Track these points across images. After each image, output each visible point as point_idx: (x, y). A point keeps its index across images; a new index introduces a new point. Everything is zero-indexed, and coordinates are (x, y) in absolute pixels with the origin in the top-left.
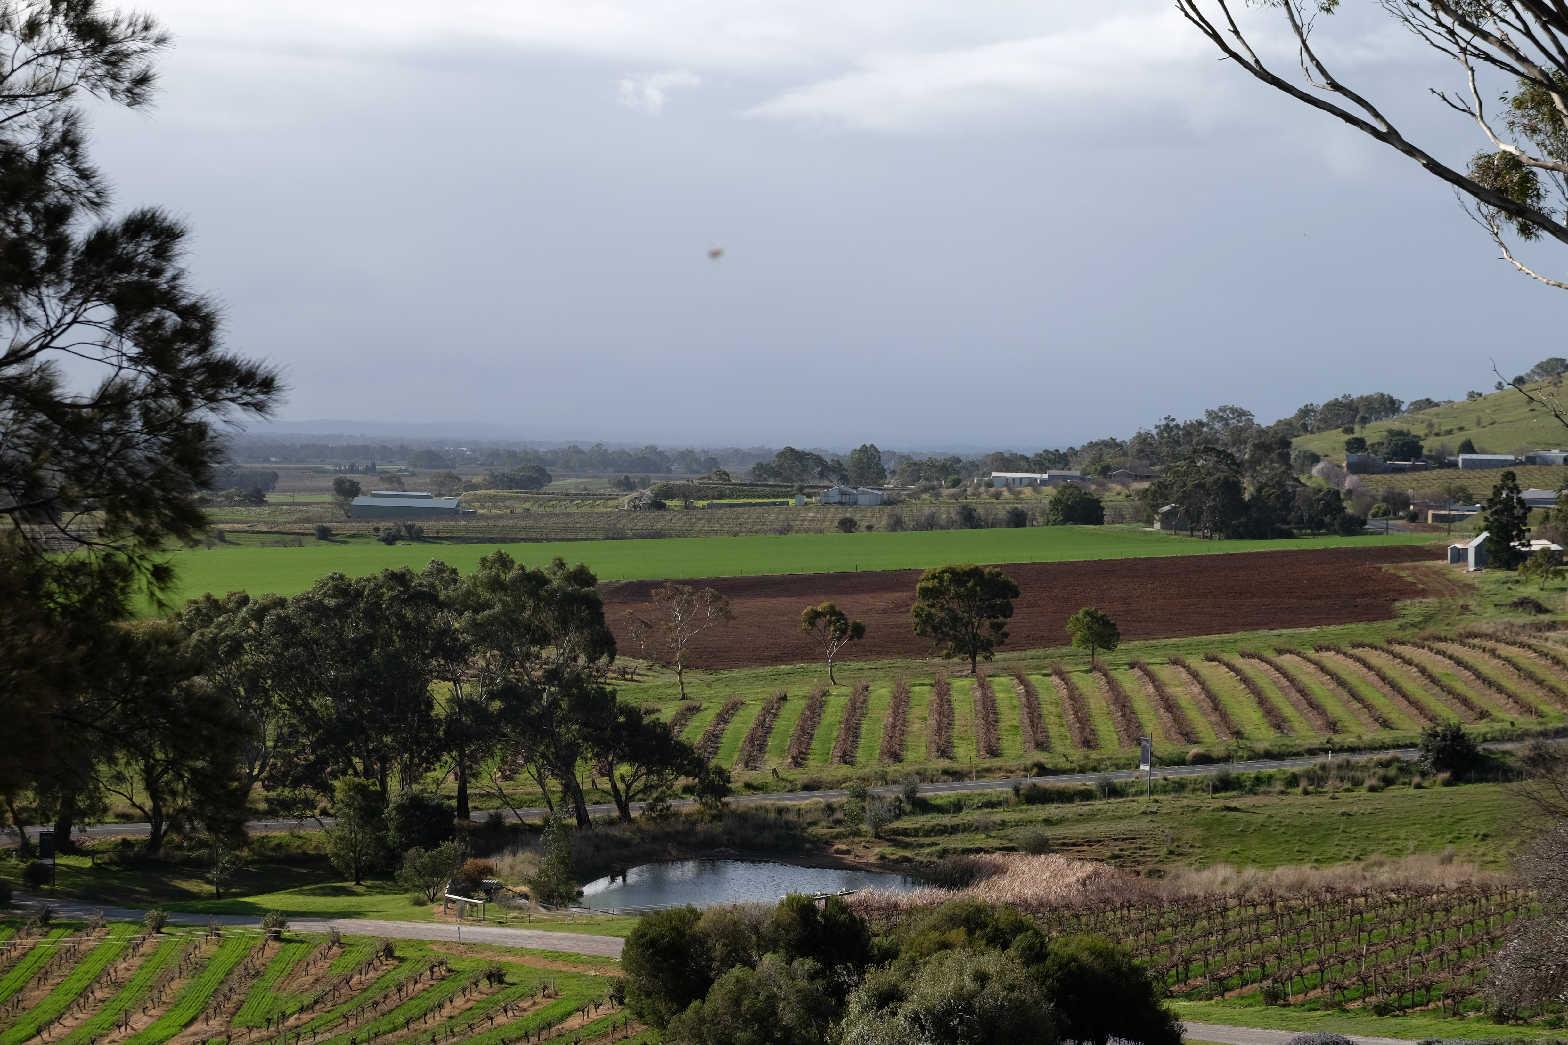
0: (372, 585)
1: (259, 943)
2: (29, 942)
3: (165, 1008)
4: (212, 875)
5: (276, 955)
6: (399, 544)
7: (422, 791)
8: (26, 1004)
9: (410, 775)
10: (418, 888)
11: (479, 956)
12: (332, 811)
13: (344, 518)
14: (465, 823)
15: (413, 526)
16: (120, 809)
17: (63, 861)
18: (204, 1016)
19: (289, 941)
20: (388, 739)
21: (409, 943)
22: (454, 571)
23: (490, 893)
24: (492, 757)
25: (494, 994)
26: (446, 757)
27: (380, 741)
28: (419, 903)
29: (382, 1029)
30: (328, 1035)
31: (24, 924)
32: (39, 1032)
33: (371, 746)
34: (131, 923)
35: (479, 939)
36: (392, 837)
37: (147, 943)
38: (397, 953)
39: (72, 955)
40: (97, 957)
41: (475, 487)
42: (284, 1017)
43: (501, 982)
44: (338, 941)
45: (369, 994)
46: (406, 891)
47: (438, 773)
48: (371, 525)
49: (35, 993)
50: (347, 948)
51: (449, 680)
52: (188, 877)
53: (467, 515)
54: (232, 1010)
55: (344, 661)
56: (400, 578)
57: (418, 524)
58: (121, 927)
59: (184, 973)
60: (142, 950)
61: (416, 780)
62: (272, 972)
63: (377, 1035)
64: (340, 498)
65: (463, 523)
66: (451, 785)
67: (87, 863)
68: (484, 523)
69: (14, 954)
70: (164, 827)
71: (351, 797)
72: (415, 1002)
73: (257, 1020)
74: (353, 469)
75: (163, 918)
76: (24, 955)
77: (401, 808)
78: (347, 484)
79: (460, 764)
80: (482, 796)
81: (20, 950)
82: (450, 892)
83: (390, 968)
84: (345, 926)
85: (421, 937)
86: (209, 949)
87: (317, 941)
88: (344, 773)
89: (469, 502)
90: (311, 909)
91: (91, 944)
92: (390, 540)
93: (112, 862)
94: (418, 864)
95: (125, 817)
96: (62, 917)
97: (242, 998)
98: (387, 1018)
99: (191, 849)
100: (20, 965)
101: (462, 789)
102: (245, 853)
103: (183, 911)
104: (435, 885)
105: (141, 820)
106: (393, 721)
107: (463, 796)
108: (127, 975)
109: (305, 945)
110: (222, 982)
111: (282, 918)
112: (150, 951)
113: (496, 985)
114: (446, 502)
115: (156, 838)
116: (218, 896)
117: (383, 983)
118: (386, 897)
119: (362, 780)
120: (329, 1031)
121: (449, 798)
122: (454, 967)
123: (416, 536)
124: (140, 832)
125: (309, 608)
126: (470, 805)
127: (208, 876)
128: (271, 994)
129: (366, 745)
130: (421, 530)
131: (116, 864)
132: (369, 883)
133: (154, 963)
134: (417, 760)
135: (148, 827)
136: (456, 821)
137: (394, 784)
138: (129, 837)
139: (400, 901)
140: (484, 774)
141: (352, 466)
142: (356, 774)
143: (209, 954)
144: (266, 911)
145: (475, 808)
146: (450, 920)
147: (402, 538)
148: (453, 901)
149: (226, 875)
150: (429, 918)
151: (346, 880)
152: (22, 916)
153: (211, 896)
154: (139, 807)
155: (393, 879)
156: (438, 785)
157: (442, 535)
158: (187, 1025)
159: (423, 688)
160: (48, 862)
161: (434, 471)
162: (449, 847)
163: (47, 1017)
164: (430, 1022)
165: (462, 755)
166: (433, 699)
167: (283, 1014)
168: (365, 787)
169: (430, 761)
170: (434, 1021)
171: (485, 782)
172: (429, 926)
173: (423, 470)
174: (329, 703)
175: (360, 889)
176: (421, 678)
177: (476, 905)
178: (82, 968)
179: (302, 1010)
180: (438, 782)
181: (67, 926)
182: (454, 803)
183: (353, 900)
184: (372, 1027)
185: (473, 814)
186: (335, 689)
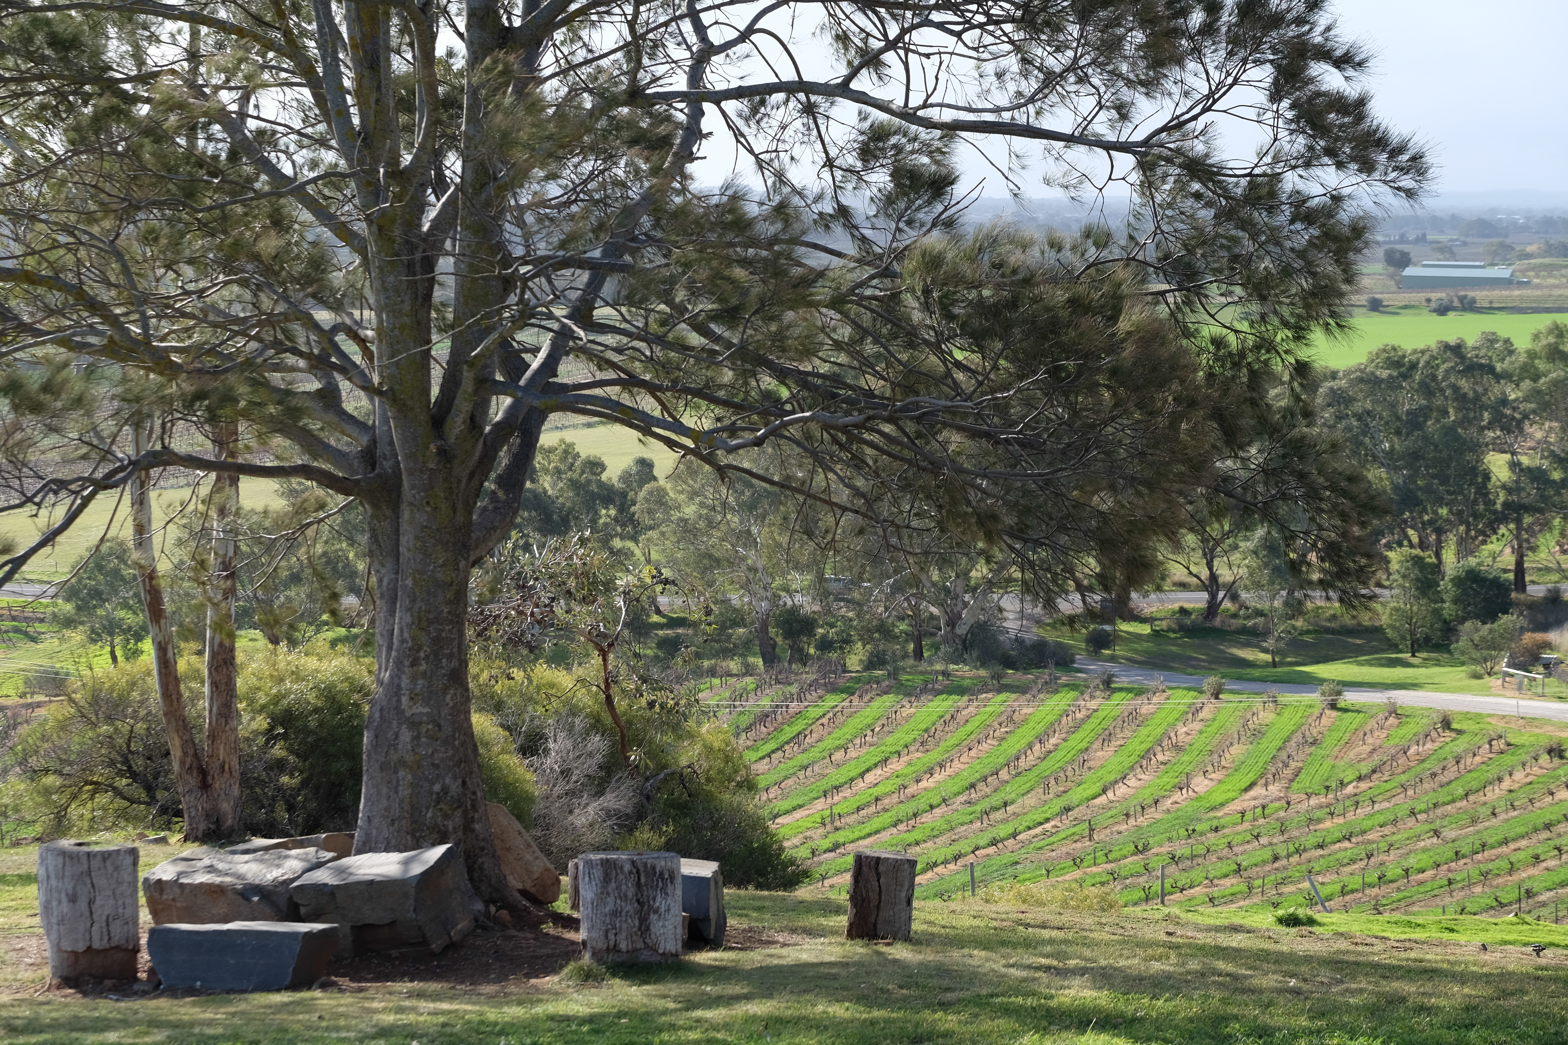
0: (1426, 357)
1: (1316, 712)
2: (1093, 704)
3: (1224, 772)
4: (1270, 643)
5: (1333, 724)
6: (1451, 315)
7: (1480, 564)
8: (1091, 764)
9: (1465, 548)
10: (1475, 661)
11: (1538, 731)
12: (1387, 583)
13: (1395, 289)
14: (1522, 597)
15: (1465, 297)
16: (1176, 579)
17: (1125, 627)
18: (1263, 781)
19: (1346, 710)
20: (1443, 511)
21: (1467, 716)
22: (1507, 341)
23: (1548, 667)
24: (1551, 529)
25: (1554, 769)
26: (1502, 530)
27: (1435, 513)
28: (1477, 676)
29: (1441, 800)
30: (1386, 805)
31: (1088, 687)
32: (1104, 791)
33: (1426, 518)
34: (1189, 689)
35: (1538, 713)
36: (1448, 609)
37: (1206, 709)
38: (1454, 726)
39: (1133, 718)
40: (1158, 721)
41: (1529, 256)
42: (1342, 784)
43: (1562, 757)
44: (1395, 712)
45: (1427, 765)
46: (1463, 664)
47: (1493, 546)
48: (1423, 296)
49: (1100, 754)
50: (1404, 719)
51: (1505, 452)
52: (1246, 645)
53: (1521, 284)
54: (1291, 777)
55: (1398, 433)
56: (1457, 350)
57: (1471, 294)
58: (1180, 693)
59: (1243, 739)
60: (1201, 715)
61: (1471, 553)
62: (1329, 742)
63: (1435, 805)
64: (1391, 269)
65: (1517, 293)
66: (1508, 559)
67: (1145, 629)
68: (1539, 293)
69: (1079, 716)
70: (1221, 594)
71: (1407, 569)
72: (1474, 775)
73: (1316, 788)
74: (1403, 239)
75: (1221, 685)
76: (1088, 717)
77: (1458, 581)
78: (1398, 255)
79: (1518, 537)
80: (1540, 570)
81: (1084, 713)
82: (1509, 665)
83: (1448, 740)
84: (1402, 697)
85: (1478, 710)
86: (1266, 716)
87: (1374, 711)
88: (1400, 545)
89: (1524, 272)
90: (1367, 679)
91: (1151, 708)
92: (1442, 310)
93: (1170, 630)
94: (1476, 637)
95: (1183, 586)
96: (1122, 681)
97: (1300, 764)
98: (1446, 789)
99: (1247, 618)
100: (1085, 726)
101: (1519, 564)
102: (1299, 623)
103: (1240, 678)
104: (1492, 658)
105: (1197, 589)
106: (1449, 493)
107: (1520, 570)
108: (1188, 739)
109: (1361, 715)
110: (1280, 749)
111: (1339, 688)
112: (1210, 716)
113: (1556, 761)
114: (1501, 272)
115: (1213, 607)
116: (1274, 664)
117: (1442, 754)
118: (1442, 669)
119: (1417, 552)
120: (1388, 800)
121: (1505, 571)
122: (1513, 741)
123: (1469, 306)
124: (1196, 601)
125: (1361, 380)
126: (1528, 578)
127: (1265, 644)
128: (1329, 762)
129: (1421, 517)
130: (1473, 301)
131: (1174, 632)
132: (1424, 655)
133: (1213, 729)
134: (1473, 533)
135: (1205, 595)
136: (1513, 595)
137: (1449, 556)
138: (1187, 606)
139: (1456, 674)
140: (1542, 548)
141: (1402, 236)
142: (1411, 546)
143: (1267, 721)
144: (1322, 681)
145: (1533, 582)
146: (1508, 693)
147: (1454, 309)
148: (1512, 676)
149: (1282, 645)
150: (1487, 691)
151: (1401, 652)
152: (1085, 680)
153: (1266, 665)
154: (1196, 576)
155: (1449, 652)
156: (1494, 558)
157: (1495, 305)
158: (1246, 790)
159: (1479, 461)
160: (1107, 628)
161: (1486, 240)
162: (1506, 620)
163: (1112, 777)
164: (1489, 794)
165: (1519, 528)
166: (1490, 472)
167: (1342, 783)
168: (1421, 559)
169: (1485, 536)
170: (1494, 794)
171: (1543, 555)
172: (1487, 699)
173: (1476, 240)
174: (1384, 475)
175: (1414, 661)
176: (1477, 448)
177: (1535, 679)
178: (1144, 731)
179: (1360, 778)
180: (1494, 556)
181: (1128, 690)
182: (1511, 576)
183: (1409, 671)
184: (1432, 798)
185: (1530, 588)
186: (1390, 460)
